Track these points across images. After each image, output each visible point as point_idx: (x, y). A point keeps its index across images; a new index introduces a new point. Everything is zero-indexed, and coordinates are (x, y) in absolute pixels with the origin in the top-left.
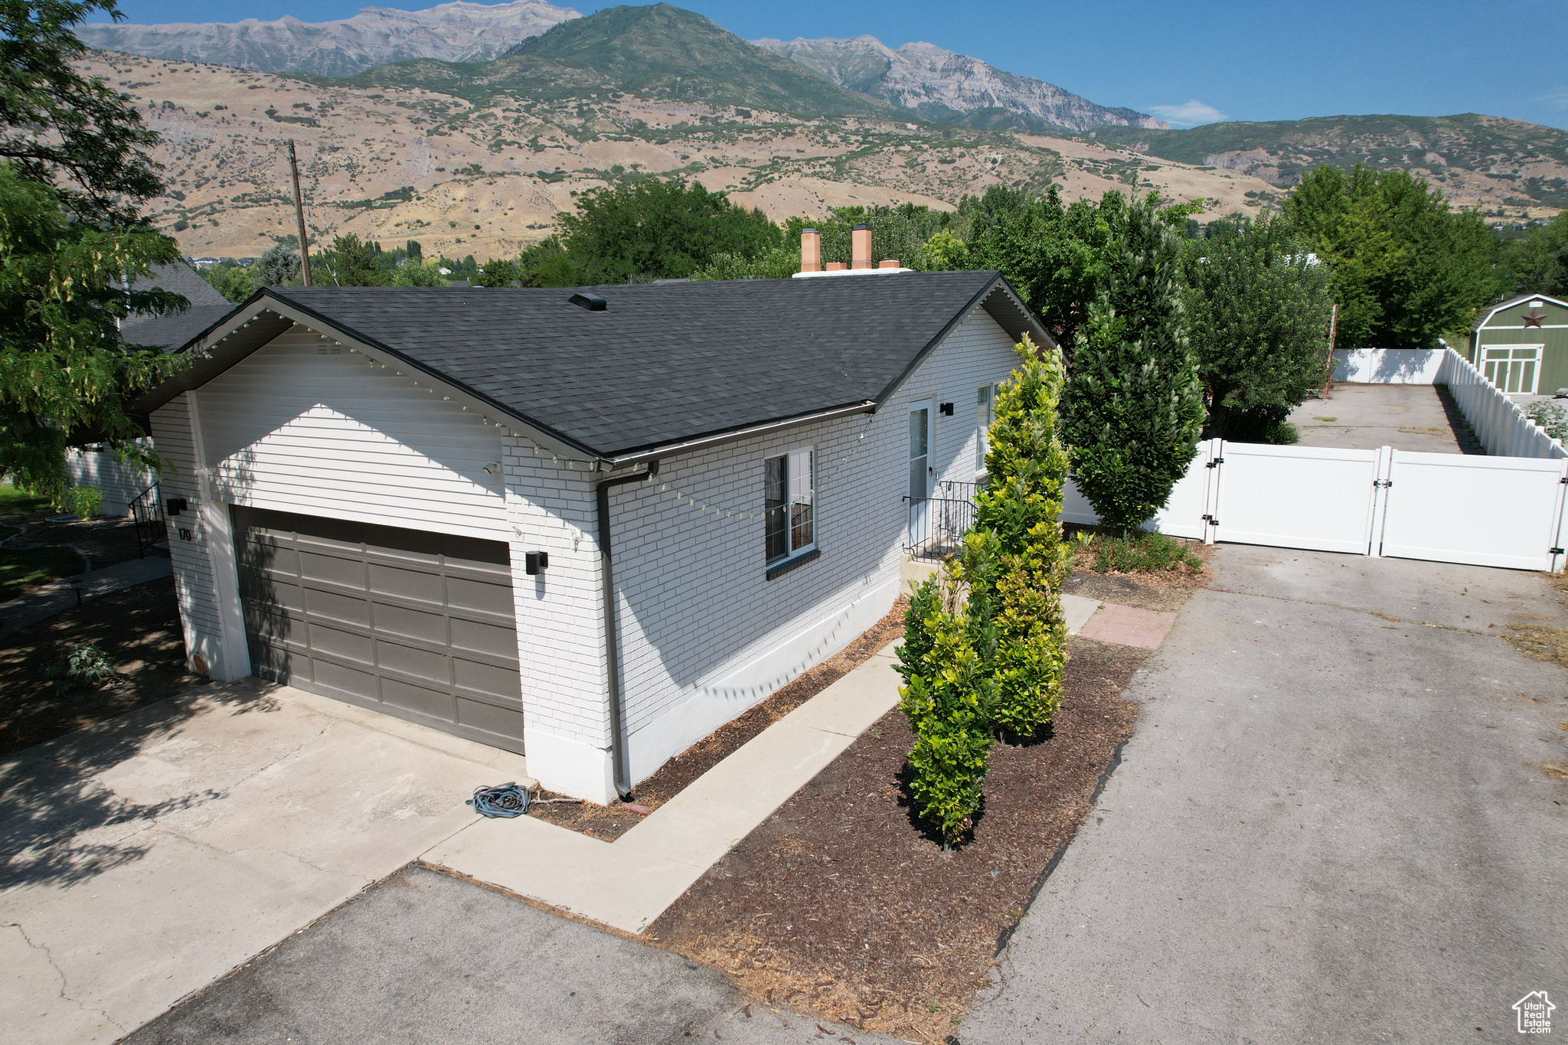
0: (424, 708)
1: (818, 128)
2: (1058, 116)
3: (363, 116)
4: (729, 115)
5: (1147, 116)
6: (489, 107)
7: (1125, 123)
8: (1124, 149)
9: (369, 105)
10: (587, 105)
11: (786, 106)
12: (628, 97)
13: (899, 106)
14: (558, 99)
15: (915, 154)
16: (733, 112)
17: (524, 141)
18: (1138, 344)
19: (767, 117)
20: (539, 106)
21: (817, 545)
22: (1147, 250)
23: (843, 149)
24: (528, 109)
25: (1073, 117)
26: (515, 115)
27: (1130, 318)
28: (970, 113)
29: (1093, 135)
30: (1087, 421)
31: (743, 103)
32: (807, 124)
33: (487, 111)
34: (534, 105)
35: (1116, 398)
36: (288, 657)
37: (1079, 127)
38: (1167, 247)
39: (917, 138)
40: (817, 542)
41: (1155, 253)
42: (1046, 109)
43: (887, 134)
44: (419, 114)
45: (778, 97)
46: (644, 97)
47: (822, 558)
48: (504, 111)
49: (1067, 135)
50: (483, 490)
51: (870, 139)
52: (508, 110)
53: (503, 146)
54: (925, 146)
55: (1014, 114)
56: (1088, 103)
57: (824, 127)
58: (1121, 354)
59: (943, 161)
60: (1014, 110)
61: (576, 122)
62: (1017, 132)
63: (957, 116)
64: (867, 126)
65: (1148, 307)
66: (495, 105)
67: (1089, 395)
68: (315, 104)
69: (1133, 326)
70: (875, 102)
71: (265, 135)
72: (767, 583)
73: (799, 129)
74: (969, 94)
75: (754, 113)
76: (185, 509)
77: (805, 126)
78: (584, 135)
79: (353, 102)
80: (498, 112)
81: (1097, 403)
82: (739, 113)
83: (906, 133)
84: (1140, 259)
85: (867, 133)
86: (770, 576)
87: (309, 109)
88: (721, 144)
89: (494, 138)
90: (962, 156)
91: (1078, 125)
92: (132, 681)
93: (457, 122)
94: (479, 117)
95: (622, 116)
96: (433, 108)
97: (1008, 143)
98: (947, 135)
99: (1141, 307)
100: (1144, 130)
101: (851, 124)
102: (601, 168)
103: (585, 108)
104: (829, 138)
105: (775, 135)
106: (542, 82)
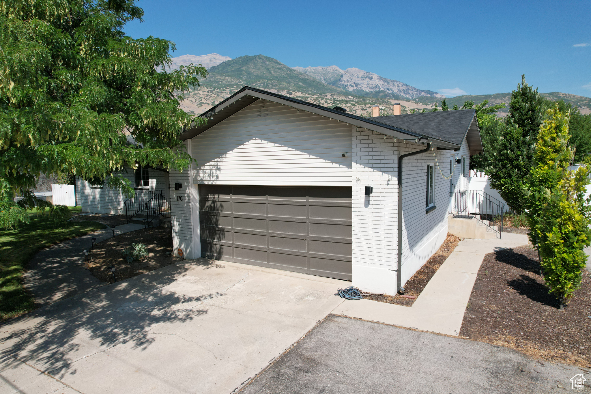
0: (291, 264)
1: (317, 98)
2: (404, 93)
5: (437, 93)
6: (198, 91)
7: (429, 95)
8: (429, 105)
10: (233, 90)
11: (305, 90)
13: (346, 90)
14: (222, 88)
15: (352, 107)
16: (286, 92)
17: (210, 103)
18: (528, 137)
19: (298, 94)
20: (216, 90)
21: (434, 204)
22: (530, 102)
24: (212, 91)
25: (410, 94)
26: (207, 93)
27: (524, 128)
28: (372, 92)
29: (417, 100)
30: (506, 169)
31: (289, 89)
32: (313, 96)
33: (196, 92)
34: (214, 90)
35: (520, 158)
36: (221, 248)
37: (412, 97)
38: (538, 100)
39: (353, 101)
40: (434, 203)
41: (534, 103)
42: (400, 91)
43: (342, 100)
45: (302, 87)
47: (437, 209)
48: (203, 92)
49: (408, 100)
50: (338, 165)
51: (336, 102)
52: (204, 92)
53: (202, 104)
54: (356, 104)
55: (388, 93)
56: (415, 89)
57: (319, 98)
58: (520, 142)
59: (363, 110)
60: (388, 91)
62: (389, 99)
63: (367, 94)
64: (334, 97)
65: (532, 123)
66: (200, 90)
67: (508, 158)
69: (525, 131)
70: (337, 89)
72: (426, 215)
73: (310, 98)
74: (371, 86)
75: (293, 93)
76: (181, 187)
77: (312, 97)
80: (201, 92)
81: (511, 162)
82: (288, 93)
83: (349, 100)
84: (527, 105)
85: (334, 100)
86: (427, 212)
89: (199, 101)
90: (370, 107)
91: (411, 96)
92: (153, 259)
93: (186, 96)
94: (194, 94)
97: (387, 103)
98: (364, 100)
99: (529, 124)
100: (436, 98)
101: (329, 97)
103: (232, 91)
104: (321, 102)
106: (217, 82)
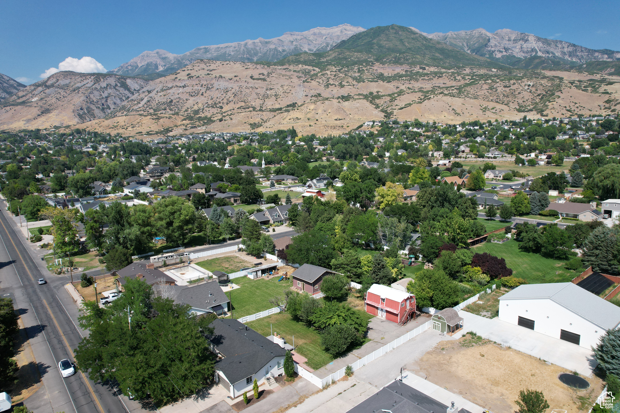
1: (453, 73)
3: (281, 77)
4: (417, 69)
8: (599, 73)
9: (284, 72)
11: (442, 63)
12: (377, 64)
13: (491, 59)
14: (351, 66)
15: (493, 84)
17: (337, 84)
19: (432, 69)
20: (343, 69)
23: (462, 82)
24: (339, 71)
26: (334, 73)
28: (526, 58)
31: (423, 64)
32: (449, 71)
33: (324, 72)
39: (495, 76)
43: (482, 75)
44: (300, 75)
46: (383, 64)
48: (330, 72)
51: (474, 77)
52: (332, 71)
53: (329, 86)
54: (498, 80)
55: (546, 58)
56: (586, 49)
57: (455, 73)
59: (505, 87)
60: (547, 56)
61: (357, 75)
63: (518, 61)
64: (474, 71)
66: (327, 70)
68: (266, 73)
70: (480, 58)
71: (250, 85)
73: (445, 74)
74: (525, 50)
75: (427, 68)
77: (447, 73)
78: (359, 80)
79: (279, 71)
80: (328, 72)
82: (421, 68)
83: (491, 73)
85: (473, 75)
87: (264, 75)
88: (412, 82)
89: (326, 83)
90: (514, 84)
93: (314, 77)
94: (322, 75)
95: (374, 71)
96: (306, 72)
97: (537, 76)
98: (509, 74)
101: (467, 71)
102: (365, 93)
103: (361, 69)
104: (457, 78)
105: (434, 77)
106: (345, 59)
